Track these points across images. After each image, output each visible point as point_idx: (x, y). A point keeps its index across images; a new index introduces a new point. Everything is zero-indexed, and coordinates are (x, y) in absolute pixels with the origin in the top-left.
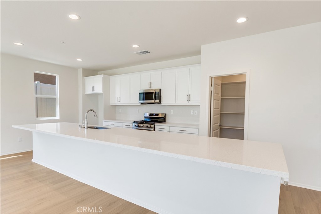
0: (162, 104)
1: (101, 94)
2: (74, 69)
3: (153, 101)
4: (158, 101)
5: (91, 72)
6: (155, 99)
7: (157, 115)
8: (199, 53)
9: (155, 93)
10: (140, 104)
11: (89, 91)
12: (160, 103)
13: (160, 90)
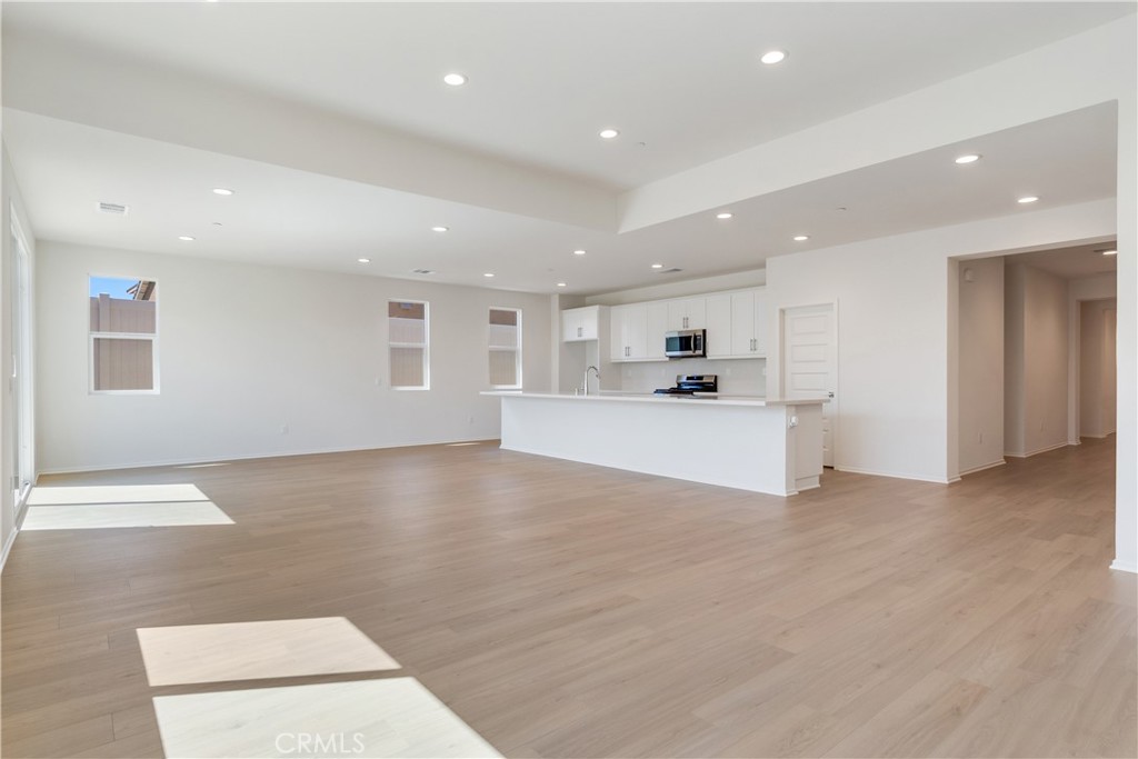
0: (709, 358)
1: (593, 342)
2: (543, 298)
3: (690, 353)
4: (700, 352)
5: (574, 301)
6: (695, 349)
7: (701, 378)
8: (762, 265)
9: (695, 337)
10: (667, 359)
11: (572, 336)
12: (704, 355)
13: (704, 331)
